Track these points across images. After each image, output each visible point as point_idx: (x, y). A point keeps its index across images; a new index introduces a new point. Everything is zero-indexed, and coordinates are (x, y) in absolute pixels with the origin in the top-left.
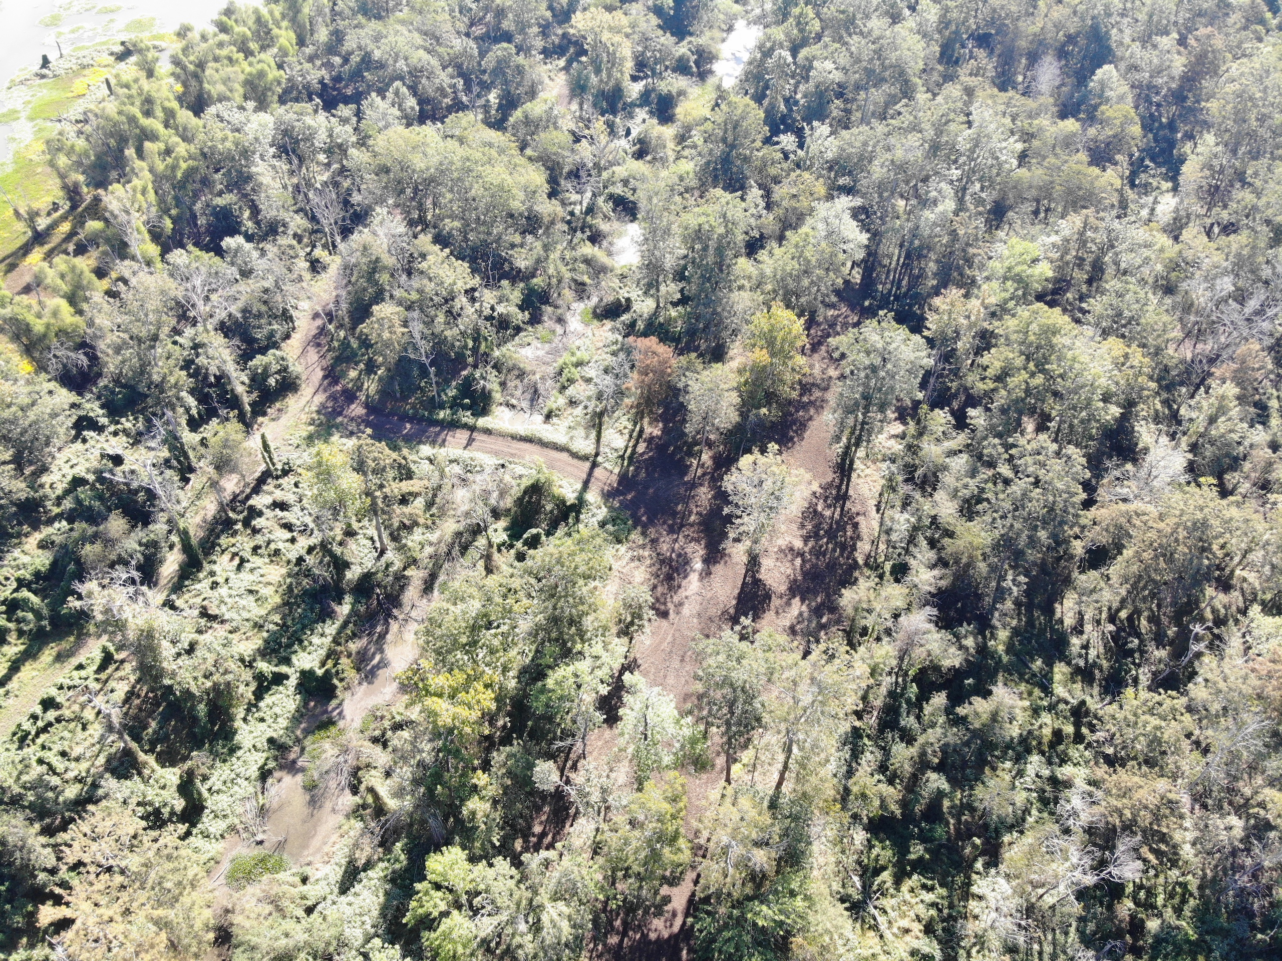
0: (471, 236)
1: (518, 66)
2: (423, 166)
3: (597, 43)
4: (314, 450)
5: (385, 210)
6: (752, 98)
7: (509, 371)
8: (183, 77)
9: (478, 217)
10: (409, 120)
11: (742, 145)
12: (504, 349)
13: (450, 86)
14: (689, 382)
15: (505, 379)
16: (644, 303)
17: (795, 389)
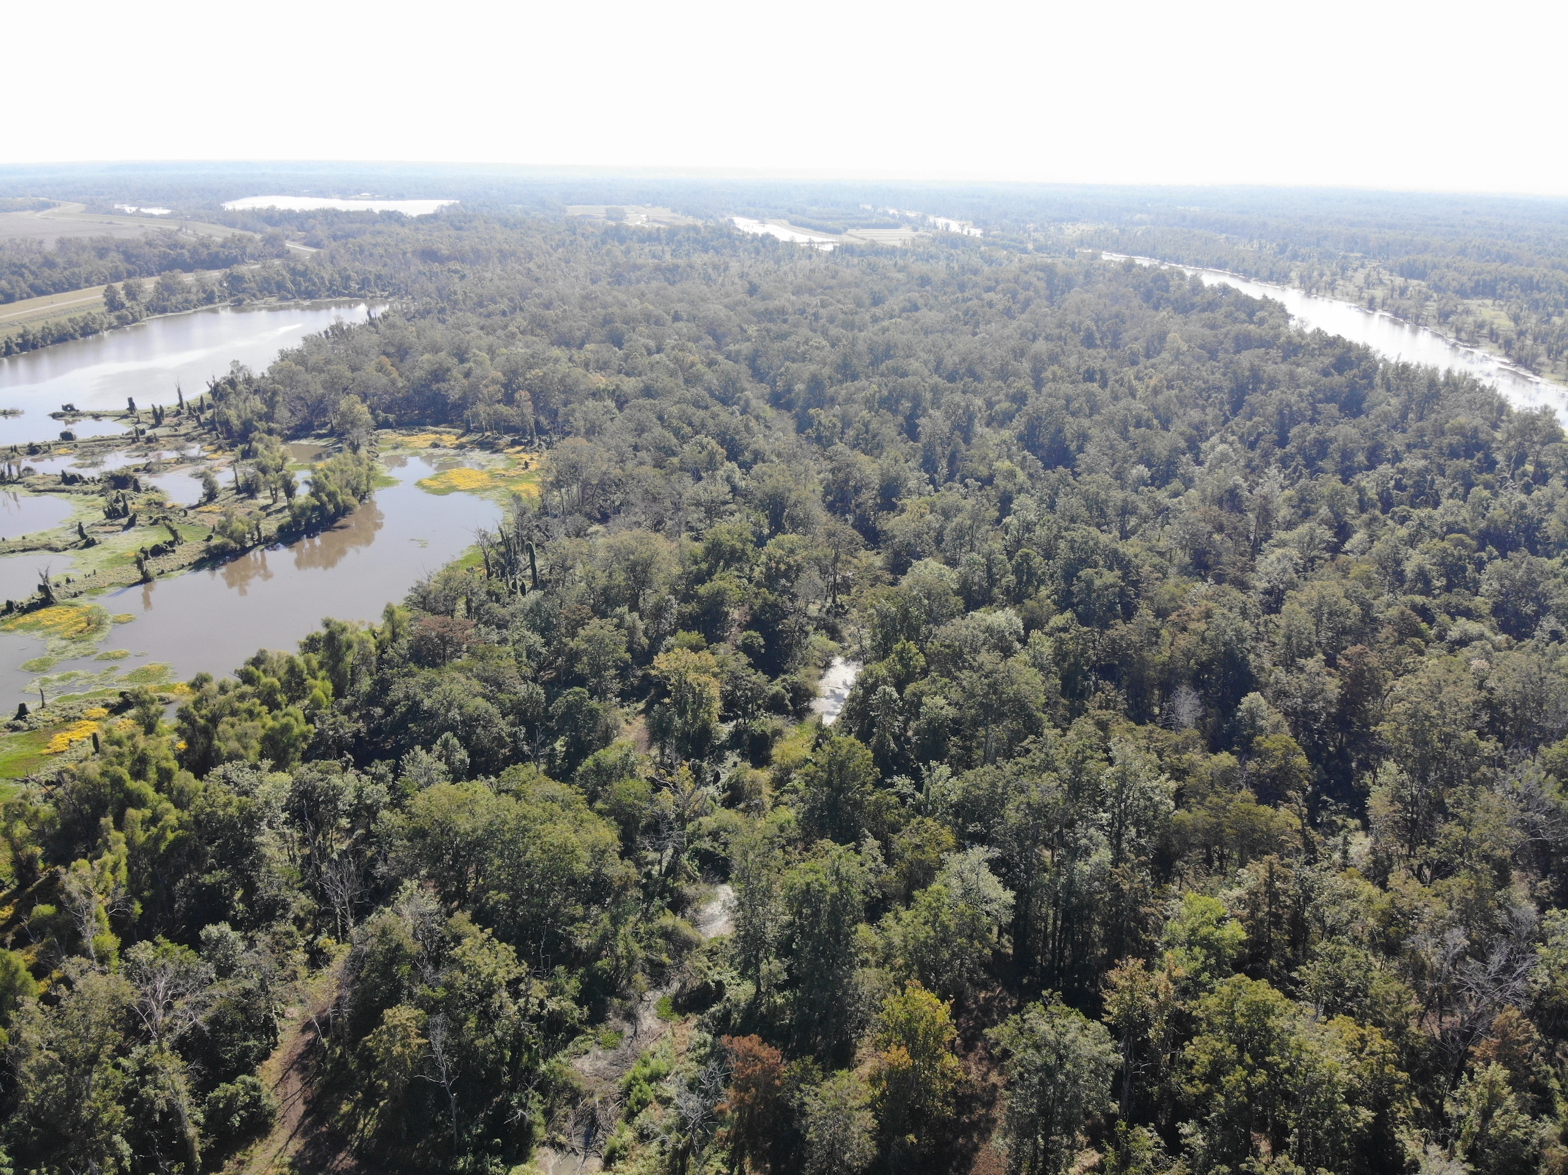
0: (520, 911)
1: (590, 711)
2: (468, 827)
3: (682, 684)
5: (416, 883)
6: (858, 736)
7: (558, 1093)
8: (189, 733)
9: (532, 887)
10: (457, 775)
11: (850, 789)
12: (552, 1061)
13: (509, 736)
14: (806, 1099)
15: (552, 1106)
16: (741, 988)
17: (949, 1104)
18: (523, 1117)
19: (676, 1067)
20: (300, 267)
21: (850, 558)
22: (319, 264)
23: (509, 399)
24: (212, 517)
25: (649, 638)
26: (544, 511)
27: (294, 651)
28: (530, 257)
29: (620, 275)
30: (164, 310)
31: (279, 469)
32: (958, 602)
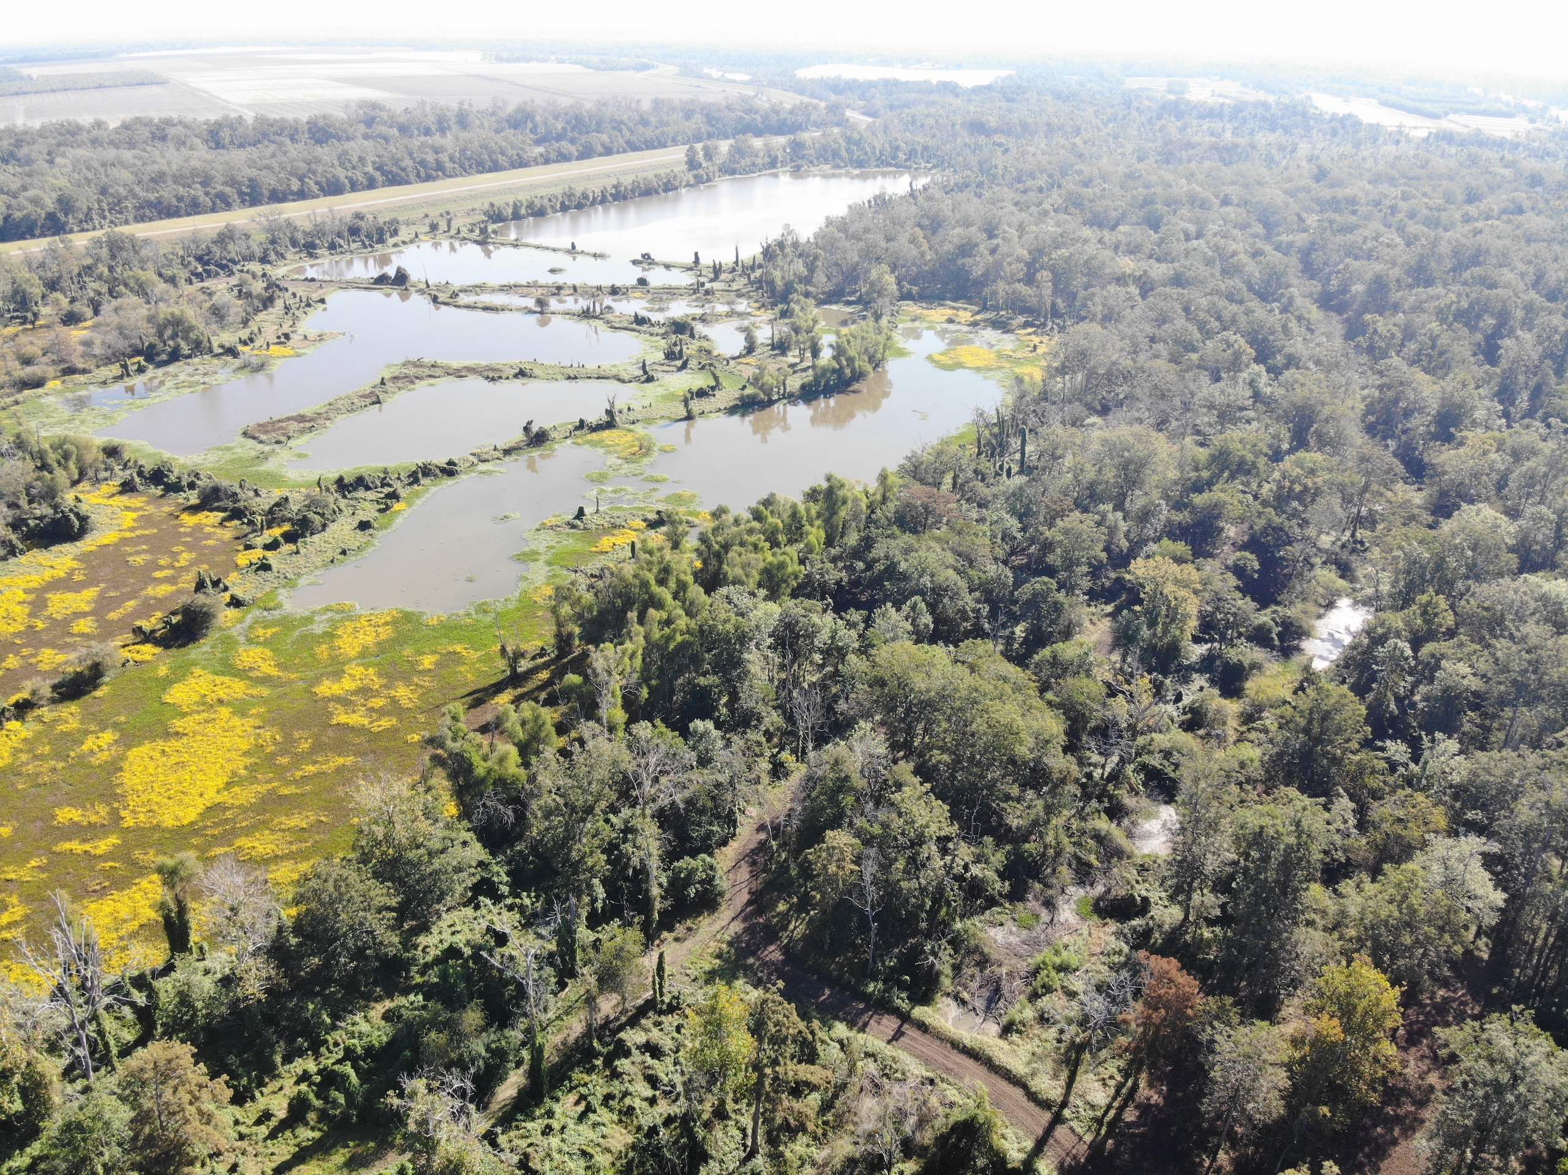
0: (959, 776)
1: (1056, 603)
2: (923, 687)
3: (1157, 594)
4: (710, 990)
5: (870, 725)
6: (1353, 688)
7: (969, 953)
8: (705, 555)
9: (973, 757)
10: (919, 637)
11: (1331, 742)
12: (968, 922)
13: (973, 611)
14: (1217, 1037)
15: (961, 962)
16: (1167, 911)
17: (1375, 1090)
18: (933, 965)
19: (1087, 966)
20: (856, 136)
21: (1382, 489)
22: (873, 134)
23: (1030, 279)
24: (748, 370)
25: (1130, 541)
26: (1044, 396)
27: (798, 499)
28: (1078, 131)
29: (1171, 153)
30: (733, 172)
31: (809, 331)
32: (1513, 561)
